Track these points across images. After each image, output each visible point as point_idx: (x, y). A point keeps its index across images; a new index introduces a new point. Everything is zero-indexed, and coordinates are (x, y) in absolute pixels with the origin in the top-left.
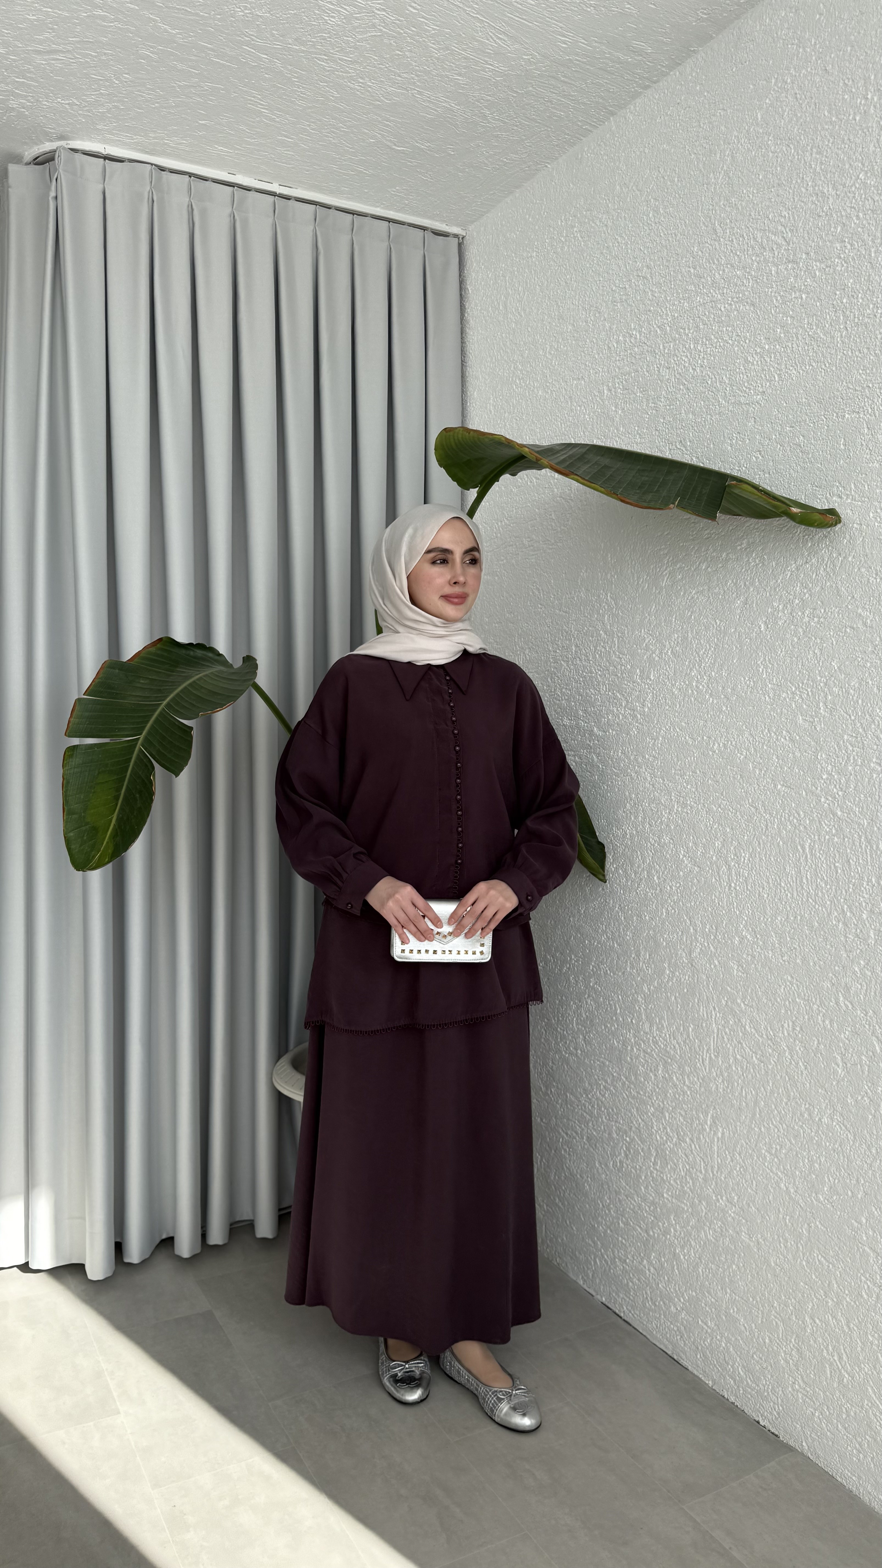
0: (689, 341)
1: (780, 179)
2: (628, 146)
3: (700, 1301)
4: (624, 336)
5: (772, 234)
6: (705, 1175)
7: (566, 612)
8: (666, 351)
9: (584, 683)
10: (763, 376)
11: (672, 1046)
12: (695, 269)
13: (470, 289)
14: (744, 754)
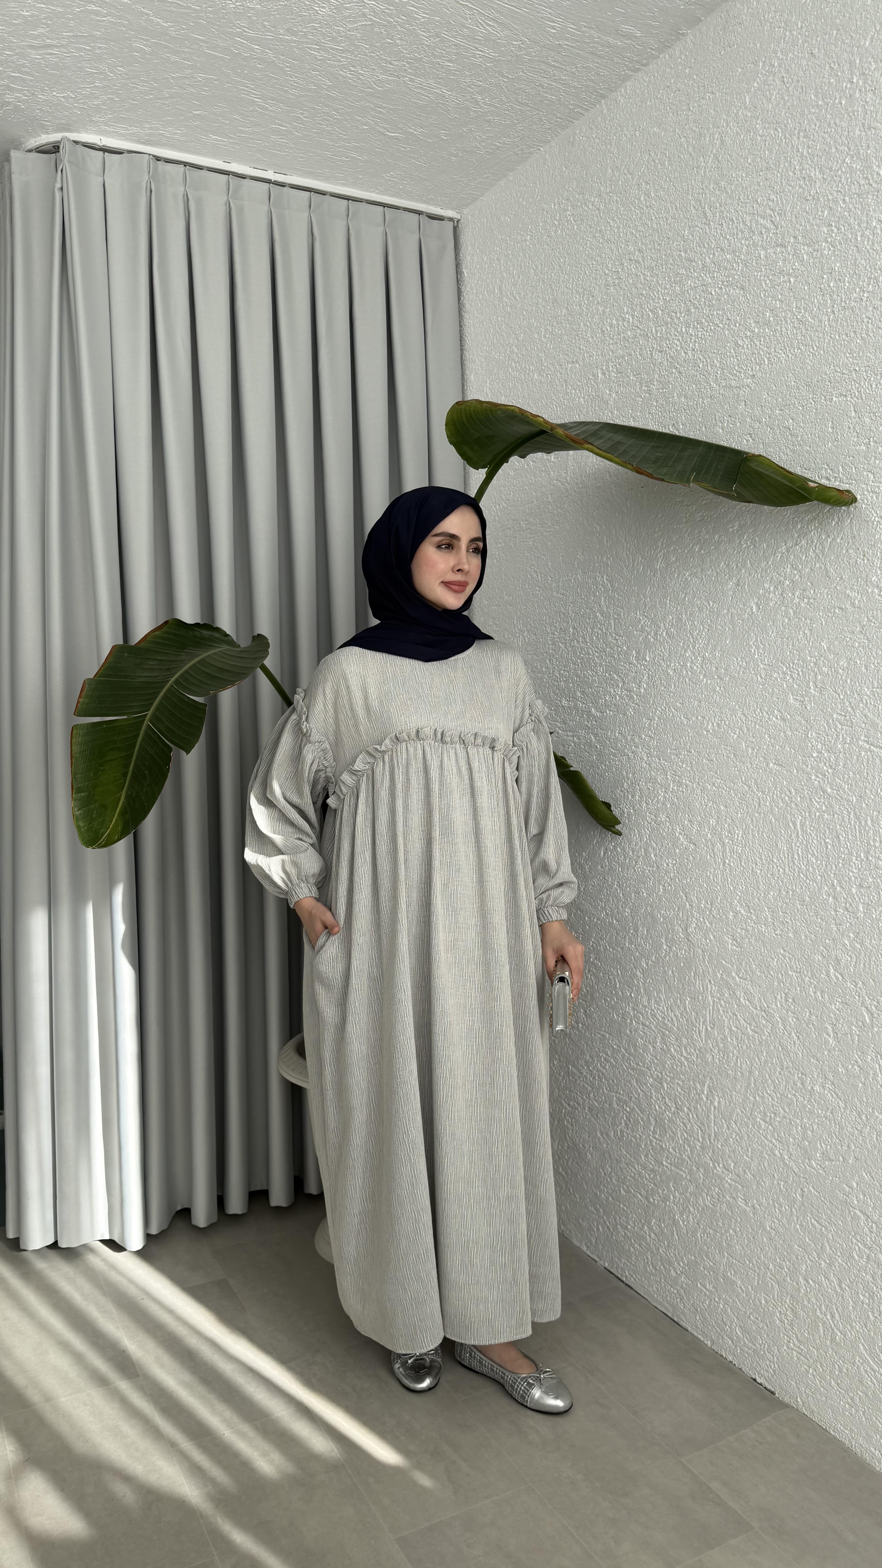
0: (680, 325)
1: (768, 163)
2: (620, 128)
3: (699, 1265)
4: (617, 319)
5: (761, 217)
6: (702, 1143)
7: (563, 595)
8: (658, 335)
9: (582, 664)
10: (753, 359)
11: (670, 1019)
12: (686, 253)
13: (465, 273)
14: (737, 733)
